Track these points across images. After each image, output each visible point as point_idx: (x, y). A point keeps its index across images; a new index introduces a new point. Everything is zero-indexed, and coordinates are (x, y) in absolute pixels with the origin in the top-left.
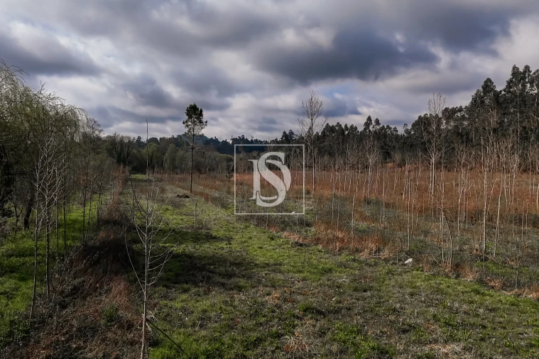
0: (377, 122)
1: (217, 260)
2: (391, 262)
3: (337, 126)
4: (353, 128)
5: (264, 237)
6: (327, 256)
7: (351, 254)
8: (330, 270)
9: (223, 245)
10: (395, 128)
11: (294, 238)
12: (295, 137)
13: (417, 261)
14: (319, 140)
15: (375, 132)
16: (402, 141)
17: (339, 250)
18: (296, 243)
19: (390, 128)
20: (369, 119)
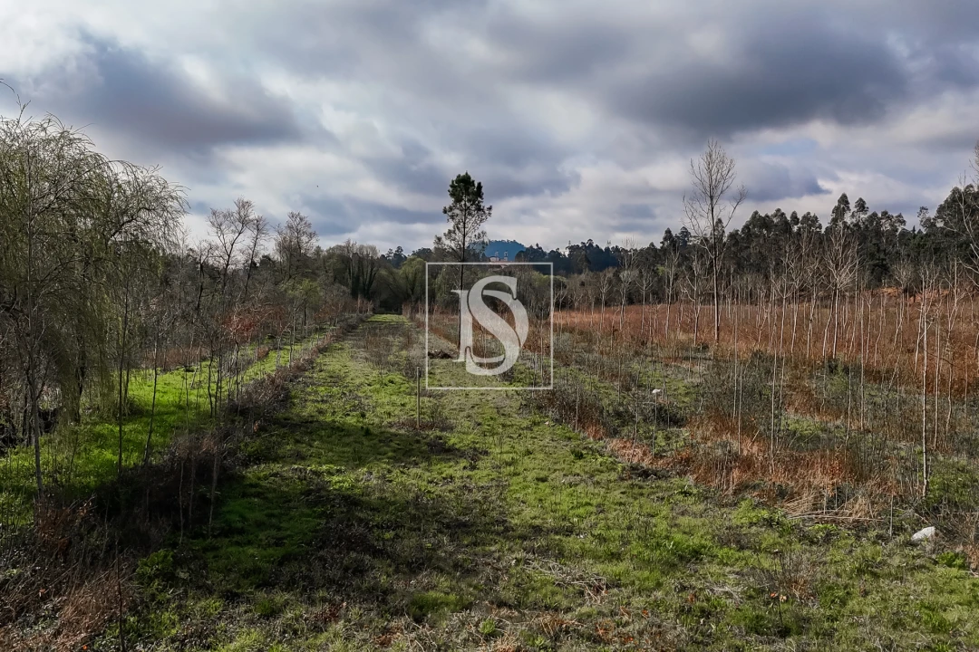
0: (862, 205)
1: (418, 513)
2: (872, 534)
3: (775, 216)
4: (811, 220)
5: (564, 450)
6: (702, 507)
7: (764, 504)
8: (696, 554)
9: (457, 470)
10: (900, 216)
11: (634, 454)
12: (692, 242)
13: (948, 535)
14: (736, 243)
15: (856, 225)
16: (917, 241)
17: (735, 493)
18: (633, 468)
19: (889, 218)
20: (844, 200)
